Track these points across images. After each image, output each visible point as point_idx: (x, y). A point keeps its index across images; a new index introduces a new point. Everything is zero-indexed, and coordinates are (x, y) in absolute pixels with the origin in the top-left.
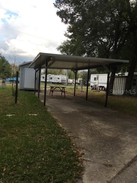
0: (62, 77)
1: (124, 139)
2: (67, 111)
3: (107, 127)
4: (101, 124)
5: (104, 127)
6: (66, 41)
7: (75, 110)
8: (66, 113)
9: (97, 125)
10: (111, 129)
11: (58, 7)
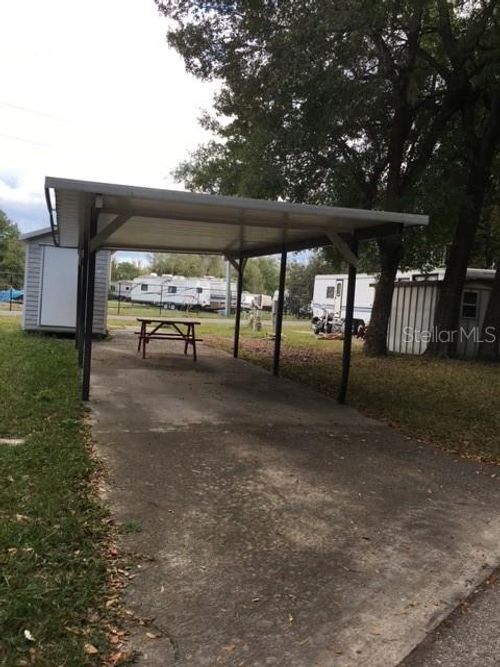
0: (214, 287)
1: (373, 559)
2: (170, 424)
3: (316, 495)
4: (293, 481)
5: (302, 498)
6: (206, 147)
7: (206, 417)
8: (161, 430)
9: (273, 488)
10: (331, 505)
11: (173, 13)
